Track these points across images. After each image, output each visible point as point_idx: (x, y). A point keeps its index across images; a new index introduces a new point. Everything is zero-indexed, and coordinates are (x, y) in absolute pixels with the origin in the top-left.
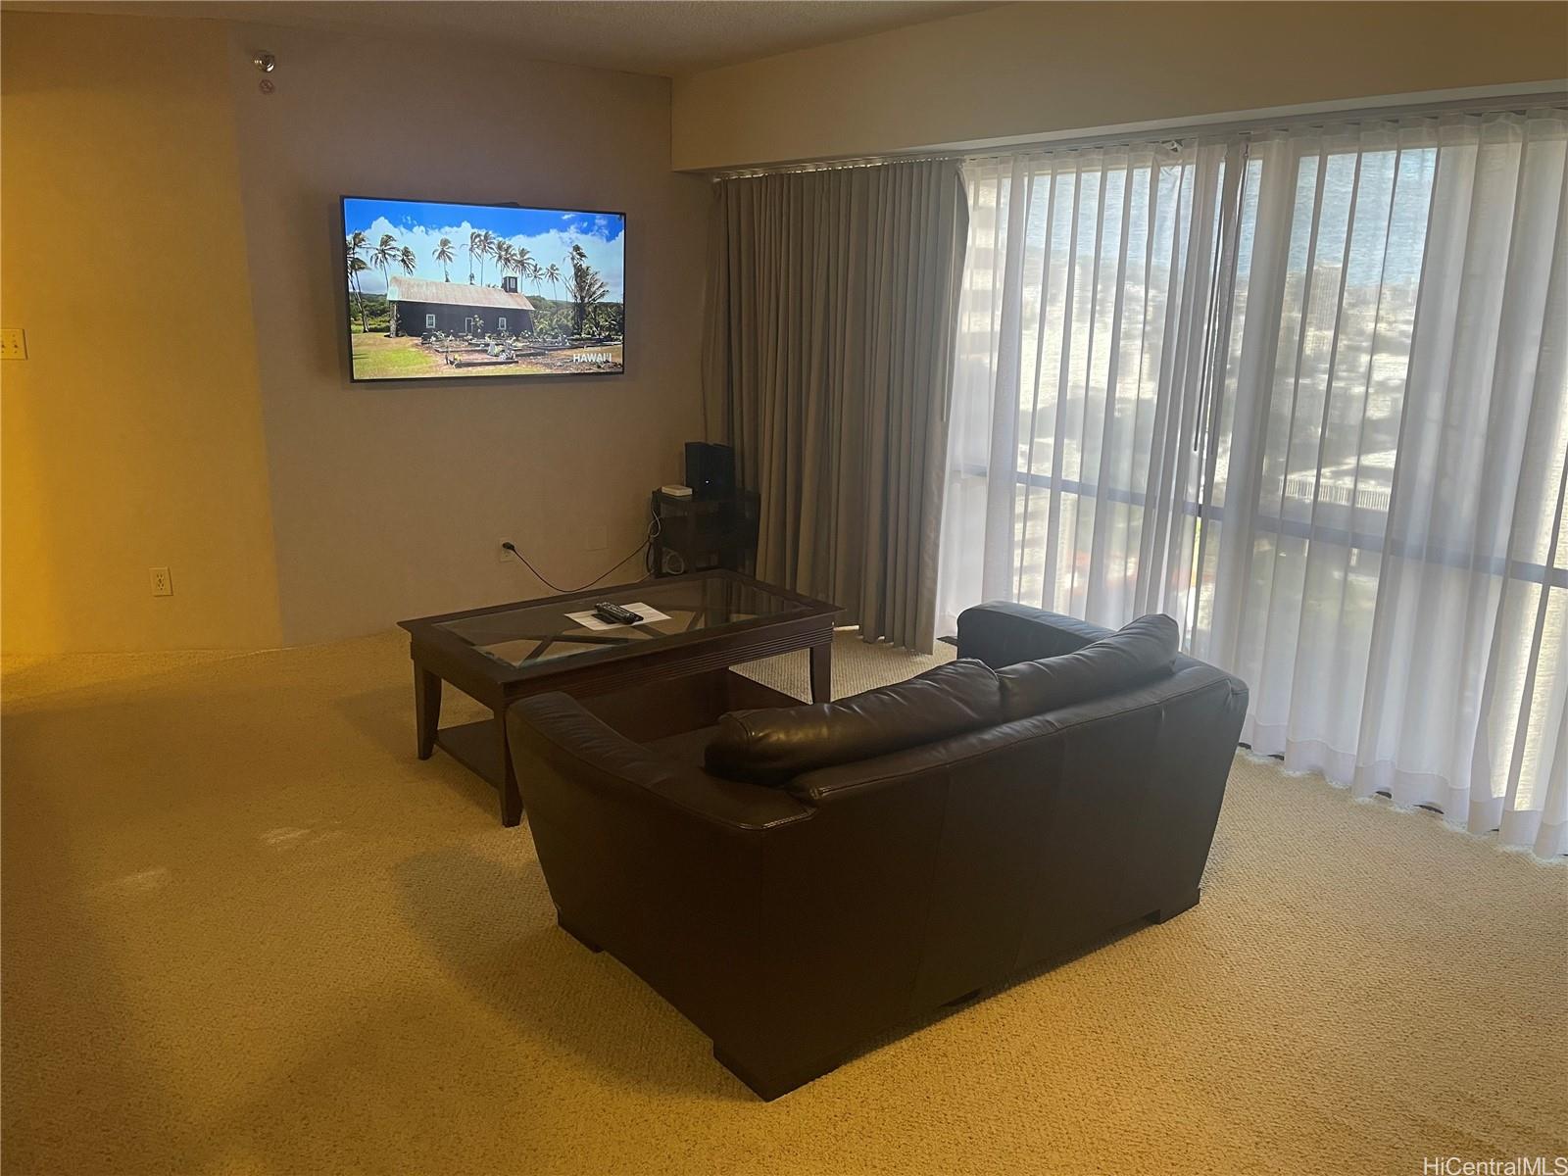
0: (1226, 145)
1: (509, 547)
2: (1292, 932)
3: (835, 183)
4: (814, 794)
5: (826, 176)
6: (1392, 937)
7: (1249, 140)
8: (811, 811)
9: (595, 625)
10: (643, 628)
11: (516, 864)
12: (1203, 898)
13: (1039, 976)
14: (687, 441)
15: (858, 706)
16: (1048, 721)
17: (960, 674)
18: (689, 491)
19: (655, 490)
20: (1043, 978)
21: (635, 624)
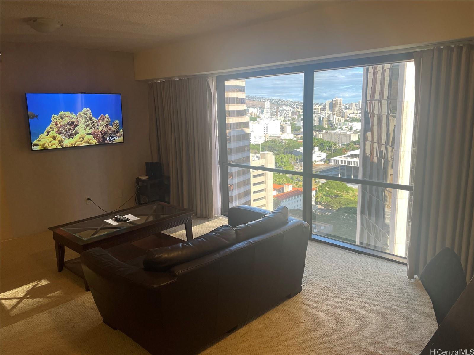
1: (89, 199)
2: (328, 296)
4: (177, 273)
6: (356, 294)
8: (176, 279)
9: (114, 223)
10: (131, 223)
11: (90, 304)
12: (303, 289)
13: (255, 319)
14: (146, 162)
15: (191, 244)
16: (250, 242)
17: (223, 230)
18: (147, 177)
19: (137, 177)
20: (256, 320)
21: (128, 221)
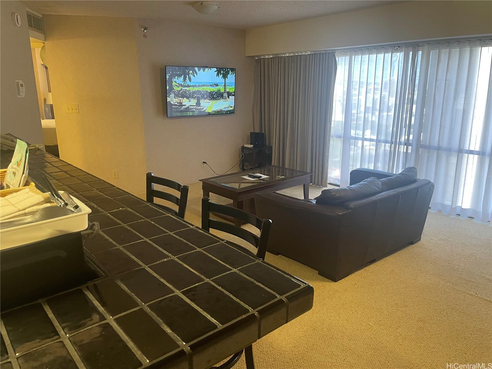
0: (412, 48)
1: (204, 163)
3: (295, 59)
4: (350, 206)
5: (293, 57)
7: (419, 46)
8: (350, 210)
10: (263, 180)
12: (422, 239)
14: (250, 132)
17: (373, 180)
18: (252, 146)
19: (242, 146)
21: (261, 178)
